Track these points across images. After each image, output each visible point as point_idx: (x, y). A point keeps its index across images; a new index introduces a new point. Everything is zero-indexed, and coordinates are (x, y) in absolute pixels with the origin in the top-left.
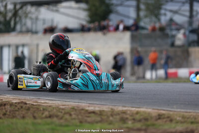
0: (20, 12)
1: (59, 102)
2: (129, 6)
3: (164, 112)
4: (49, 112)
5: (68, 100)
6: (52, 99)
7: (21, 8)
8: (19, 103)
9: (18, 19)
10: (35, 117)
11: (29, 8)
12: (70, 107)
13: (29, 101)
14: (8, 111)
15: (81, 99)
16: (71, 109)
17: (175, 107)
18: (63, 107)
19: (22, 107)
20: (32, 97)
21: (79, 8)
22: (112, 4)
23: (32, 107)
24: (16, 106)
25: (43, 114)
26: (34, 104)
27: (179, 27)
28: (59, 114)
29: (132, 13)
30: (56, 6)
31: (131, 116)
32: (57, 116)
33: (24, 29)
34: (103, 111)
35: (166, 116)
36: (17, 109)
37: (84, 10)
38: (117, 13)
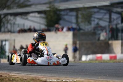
0: (4, 20)
1: (23, 75)
2: (71, 16)
5: (30, 74)
6: (19, 73)
7: (4, 17)
9: (2, 24)
11: (9, 17)
12: (31, 78)
13: (4, 74)
15: (38, 73)
17: (99, 77)
18: (26, 78)
20: (6, 72)
21: (41, 17)
22: (61, 14)
23: (6, 79)
26: (7, 76)
27: (103, 29)
29: (74, 20)
30: (26, 16)
33: (6, 30)
37: (43, 18)
38: (64, 20)
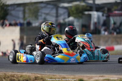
17: (46, 72)
35: (40, 78)
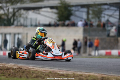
0: (17, 14)
1: (42, 68)
2: (82, 12)
3: (105, 76)
4: (36, 74)
5: (47, 67)
6: (37, 66)
7: (18, 11)
8: (17, 68)
9: (15, 18)
10: (27, 77)
11: (22, 11)
13: (24, 67)
14: (11, 73)
15: (55, 67)
16: (49, 72)
17: (111, 73)
18: (44, 71)
19: (19, 71)
20: (25, 65)
21: (52, 12)
22: (72, 10)
23: (25, 71)
24: (16, 70)
25: (32, 75)
26: (27, 69)
27: (112, 25)
28: (42, 75)
29: (85, 16)
30: (38, 10)
31: (85, 78)
32: (41, 77)
33: (19, 24)
34: (69, 74)
35: (106, 78)
36: (16, 72)
37: (55, 13)
38: (76, 16)
